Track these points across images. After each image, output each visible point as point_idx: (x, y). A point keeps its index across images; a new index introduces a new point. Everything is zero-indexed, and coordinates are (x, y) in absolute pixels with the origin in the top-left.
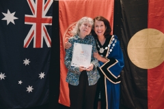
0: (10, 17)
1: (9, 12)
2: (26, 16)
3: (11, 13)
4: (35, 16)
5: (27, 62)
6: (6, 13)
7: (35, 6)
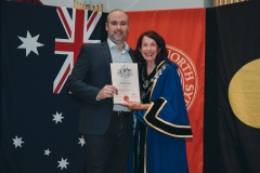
0: (30, 44)
1: (28, 34)
2: (57, 40)
3: (33, 36)
4: (71, 40)
5: (58, 118)
6: (25, 36)
7: (72, 23)
